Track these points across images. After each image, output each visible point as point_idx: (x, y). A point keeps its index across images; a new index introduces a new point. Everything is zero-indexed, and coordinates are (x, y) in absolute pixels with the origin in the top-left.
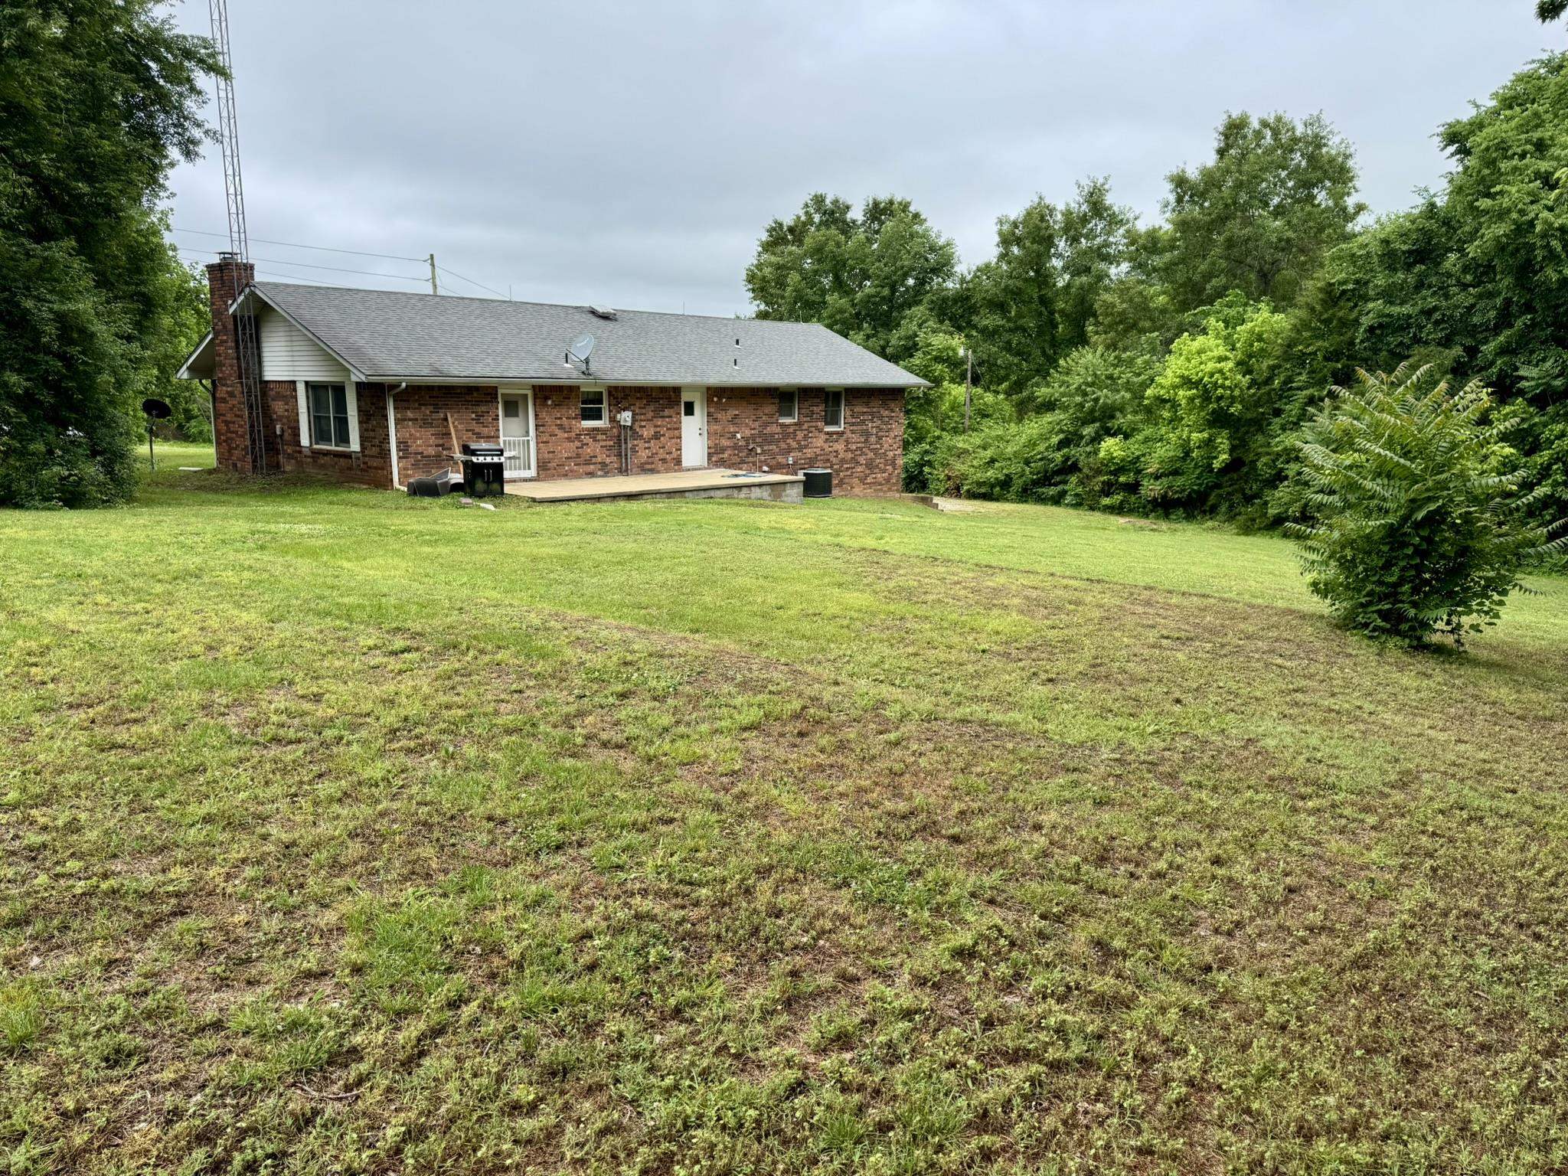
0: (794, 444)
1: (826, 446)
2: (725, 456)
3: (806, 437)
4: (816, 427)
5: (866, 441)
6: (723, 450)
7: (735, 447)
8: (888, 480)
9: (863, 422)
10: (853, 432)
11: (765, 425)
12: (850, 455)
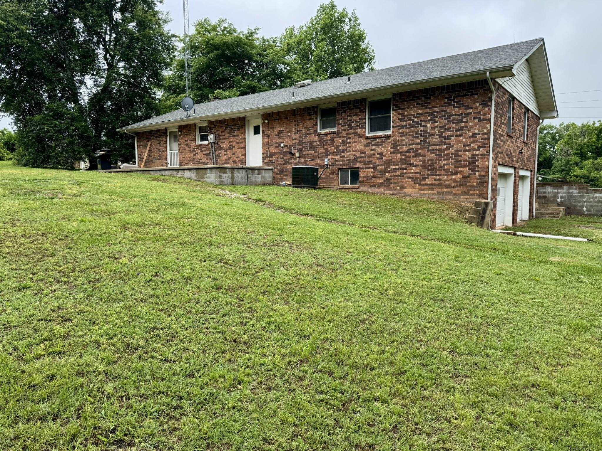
0: (332, 149)
1: (367, 149)
2: (274, 158)
3: (344, 143)
4: (356, 134)
5: (424, 141)
6: (272, 155)
7: (281, 153)
8: (462, 183)
9: (419, 124)
10: (402, 134)
11: (305, 136)
12: (399, 156)
